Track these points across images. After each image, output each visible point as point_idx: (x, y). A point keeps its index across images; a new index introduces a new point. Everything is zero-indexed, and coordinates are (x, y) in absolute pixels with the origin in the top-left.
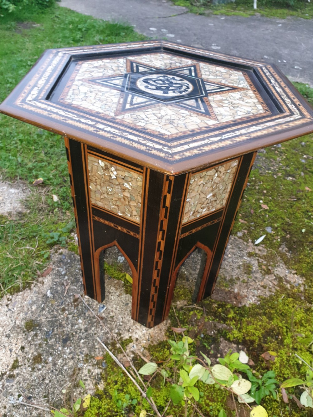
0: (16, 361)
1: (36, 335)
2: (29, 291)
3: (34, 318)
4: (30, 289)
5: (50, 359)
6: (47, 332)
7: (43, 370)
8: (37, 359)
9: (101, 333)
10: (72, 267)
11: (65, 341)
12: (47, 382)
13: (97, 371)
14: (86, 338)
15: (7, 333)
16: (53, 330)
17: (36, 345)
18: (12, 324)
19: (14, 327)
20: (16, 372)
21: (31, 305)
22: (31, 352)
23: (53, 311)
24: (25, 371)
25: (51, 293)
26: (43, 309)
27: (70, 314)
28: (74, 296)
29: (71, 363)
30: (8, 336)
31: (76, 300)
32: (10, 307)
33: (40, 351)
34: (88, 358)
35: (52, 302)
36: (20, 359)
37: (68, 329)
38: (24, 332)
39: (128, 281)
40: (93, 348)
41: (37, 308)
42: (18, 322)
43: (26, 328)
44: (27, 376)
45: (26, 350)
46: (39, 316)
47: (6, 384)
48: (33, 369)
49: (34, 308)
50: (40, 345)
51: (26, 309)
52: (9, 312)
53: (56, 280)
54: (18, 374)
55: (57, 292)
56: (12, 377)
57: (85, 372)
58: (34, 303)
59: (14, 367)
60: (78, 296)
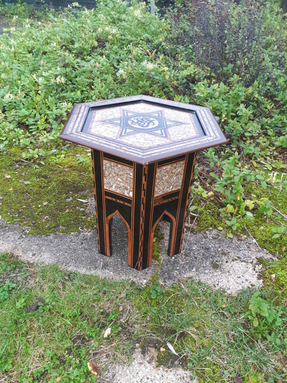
0: (233, 260)
1: (217, 261)
2: (202, 281)
3: (211, 268)
4: (200, 281)
5: (219, 249)
6: (212, 258)
7: (226, 249)
8: (224, 254)
9: (192, 238)
10: (169, 270)
11: (208, 249)
12: (227, 245)
13: (207, 232)
14: (199, 242)
15: (228, 273)
16: (208, 256)
17: (221, 258)
18: (223, 275)
19: (223, 273)
20: (236, 258)
21: (207, 274)
22: (225, 258)
23: (201, 262)
24: (232, 255)
25: (193, 269)
26: (203, 267)
27: (195, 254)
28: (185, 258)
29: (214, 242)
30: (229, 272)
31: (186, 255)
32: (217, 283)
33: (221, 255)
34: (206, 237)
35: (197, 265)
36: (231, 260)
37: (202, 251)
38: (221, 267)
39: (156, 240)
40: (201, 238)
41: (206, 270)
42: (220, 273)
43: (218, 267)
44: (233, 253)
45: (226, 260)
46: (208, 266)
47: (243, 258)
48: (229, 253)
49: (207, 271)
50: (219, 257)
51: (211, 275)
52: (220, 281)
53: (184, 272)
54: (236, 256)
55: (190, 266)
56: (238, 257)
57: (211, 236)
58: (205, 273)
59: (236, 260)
60: (184, 256)
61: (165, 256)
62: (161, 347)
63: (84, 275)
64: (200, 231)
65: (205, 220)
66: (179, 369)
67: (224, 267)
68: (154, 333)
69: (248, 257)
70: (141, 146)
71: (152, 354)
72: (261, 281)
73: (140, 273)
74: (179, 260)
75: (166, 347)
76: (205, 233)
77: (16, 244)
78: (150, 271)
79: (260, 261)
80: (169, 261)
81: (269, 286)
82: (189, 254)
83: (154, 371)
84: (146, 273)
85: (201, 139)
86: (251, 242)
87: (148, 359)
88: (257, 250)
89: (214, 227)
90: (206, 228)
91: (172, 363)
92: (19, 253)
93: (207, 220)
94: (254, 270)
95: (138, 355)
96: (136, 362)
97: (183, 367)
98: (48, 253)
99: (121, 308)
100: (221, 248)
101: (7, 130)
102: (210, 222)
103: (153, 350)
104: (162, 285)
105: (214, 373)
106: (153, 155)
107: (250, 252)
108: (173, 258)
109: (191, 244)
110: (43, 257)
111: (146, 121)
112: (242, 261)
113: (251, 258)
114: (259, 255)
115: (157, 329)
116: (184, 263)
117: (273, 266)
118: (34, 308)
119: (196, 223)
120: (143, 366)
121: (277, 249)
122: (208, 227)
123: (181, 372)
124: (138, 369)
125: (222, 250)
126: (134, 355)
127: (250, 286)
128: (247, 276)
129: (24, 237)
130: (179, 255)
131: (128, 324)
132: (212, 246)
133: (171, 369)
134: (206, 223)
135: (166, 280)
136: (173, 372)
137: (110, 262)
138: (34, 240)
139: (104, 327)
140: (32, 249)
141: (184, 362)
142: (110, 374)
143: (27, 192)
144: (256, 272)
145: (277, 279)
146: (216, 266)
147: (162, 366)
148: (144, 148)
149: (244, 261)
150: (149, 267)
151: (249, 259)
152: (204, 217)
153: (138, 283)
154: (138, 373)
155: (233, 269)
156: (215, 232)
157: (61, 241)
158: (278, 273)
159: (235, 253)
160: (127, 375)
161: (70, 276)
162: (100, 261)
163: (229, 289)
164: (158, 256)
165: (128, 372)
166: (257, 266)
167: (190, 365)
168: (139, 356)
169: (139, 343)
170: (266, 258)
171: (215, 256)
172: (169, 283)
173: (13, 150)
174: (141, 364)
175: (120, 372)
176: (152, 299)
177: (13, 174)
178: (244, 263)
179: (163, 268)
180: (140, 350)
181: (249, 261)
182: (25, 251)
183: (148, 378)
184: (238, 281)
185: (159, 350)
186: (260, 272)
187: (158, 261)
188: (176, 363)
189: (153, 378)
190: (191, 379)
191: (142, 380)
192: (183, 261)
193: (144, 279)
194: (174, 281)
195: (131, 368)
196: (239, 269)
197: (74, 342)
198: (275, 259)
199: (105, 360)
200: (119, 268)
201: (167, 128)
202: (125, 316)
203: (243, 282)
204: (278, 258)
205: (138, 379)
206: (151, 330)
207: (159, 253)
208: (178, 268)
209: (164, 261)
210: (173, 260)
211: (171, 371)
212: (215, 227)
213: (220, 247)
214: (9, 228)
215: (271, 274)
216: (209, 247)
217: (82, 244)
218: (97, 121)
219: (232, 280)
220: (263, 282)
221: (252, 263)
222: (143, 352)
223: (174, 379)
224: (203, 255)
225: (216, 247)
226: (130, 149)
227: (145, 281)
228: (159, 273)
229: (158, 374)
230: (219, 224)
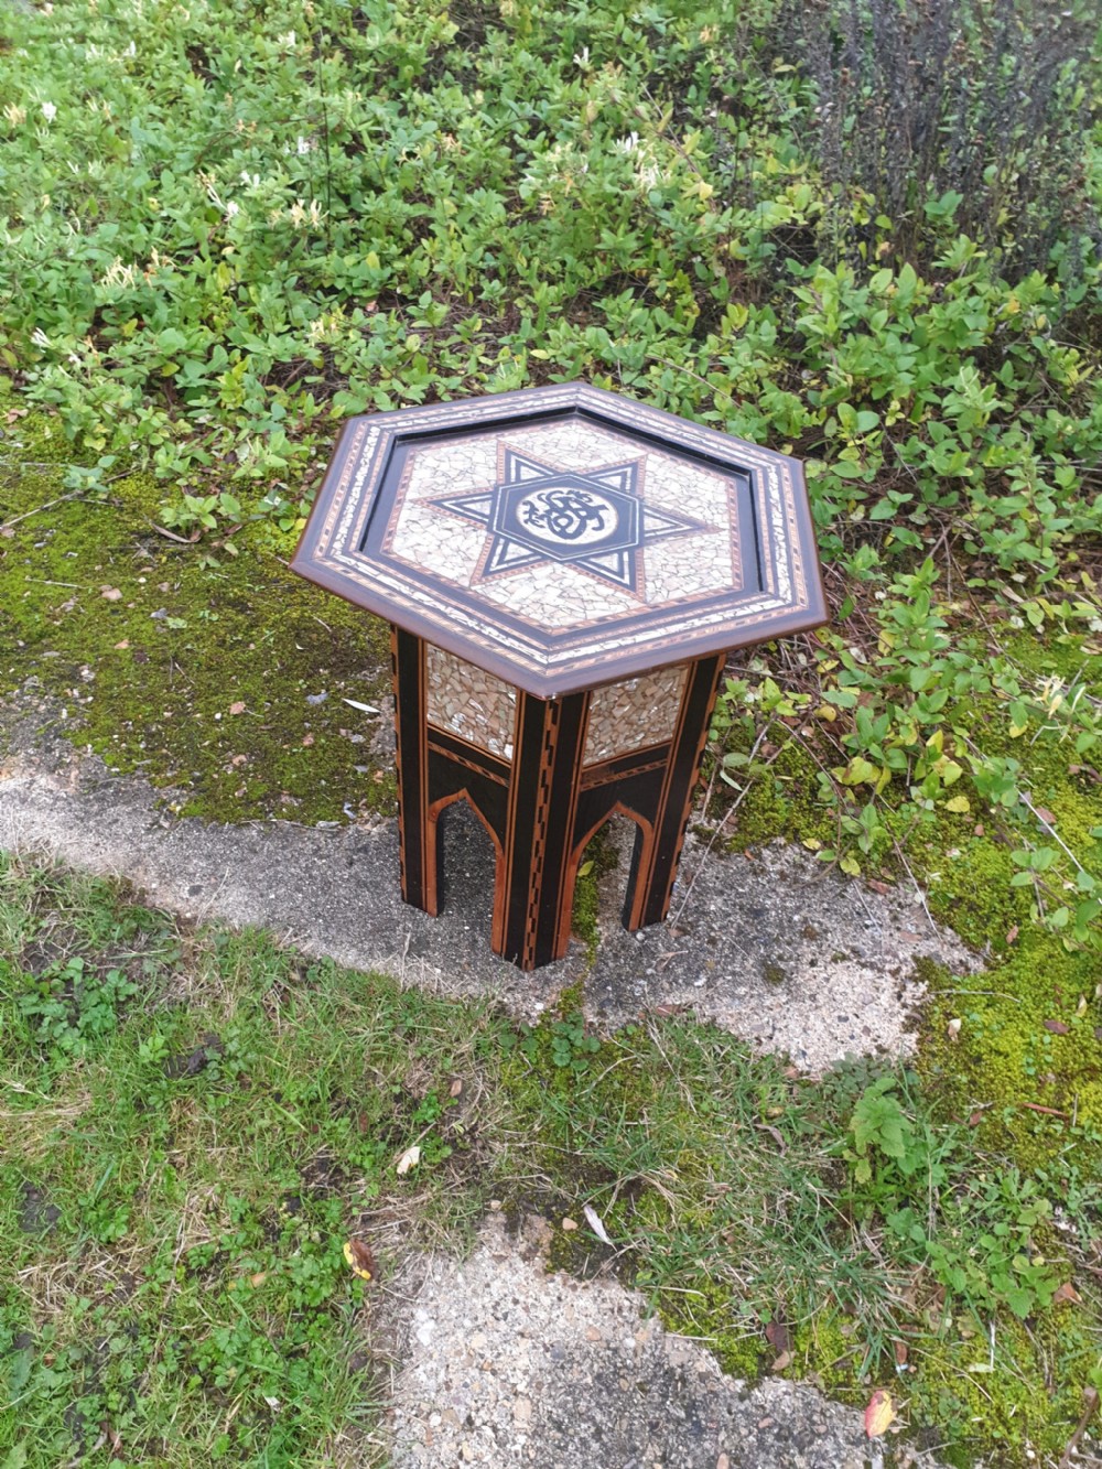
0: (835, 960)
1: (780, 958)
2: (719, 1020)
3: (759, 980)
4: (714, 1019)
5: (796, 918)
6: (765, 945)
7: (818, 920)
8: (809, 934)
9: (711, 872)
10: (619, 975)
11: (757, 913)
12: (826, 905)
13: (766, 853)
14: (732, 888)
15: (808, 1002)
16: (755, 938)
17: (795, 949)
18: (795, 1005)
19: (795, 999)
20: (847, 952)
21: (741, 998)
22: (808, 949)
23: (726, 956)
24: (835, 940)
25: (697, 978)
26: (733, 973)
27: (713, 929)
28: (677, 939)
29: (781, 890)
30: (813, 998)
31: (684, 932)
32: (769, 1031)
33: (796, 938)
34: (758, 872)
35: (712, 965)
36: (828, 958)
37: (738, 919)
38: (790, 980)
39: (592, 871)
40: (742, 873)
41: (740, 984)
42: (784, 999)
43: (780, 980)
44: (839, 935)
45: (810, 957)
46: (749, 972)
47: (868, 953)
48: (826, 931)
49: (742, 990)
50: (789, 944)
51: (754, 1003)
52: (778, 1025)
53: (667, 986)
54: (847, 947)
55: (689, 969)
56: (854, 951)
57: (778, 867)
58: (733, 996)
59: (844, 958)
60: (674, 933)
61: (613, 926)
62: (565, 1215)
63: (351, 972)
64: (742, 849)
65: (765, 811)
66: (612, 1284)
67: (800, 980)
68: (549, 1174)
69: (887, 953)
70: (546, 622)
71: (537, 1235)
72: (915, 1036)
73: (528, 979)
74: (656, 946)
75: (581, 1219)
76: (759, 856)
77: (139, 850)
78: (558, 976)
79: (925, 969)
80: (623, 947)
81: (934, 1055)
82: (694, 925)
83: (536, 1284)
84: (547, 982)
85: (741, 607)
86: (909, 901)
87: (522, 1248)
88: (923, 929)
89: (791, 836)
90: (764, 836)
91: (593, 1266)
92: (147, 880)
93: (772, 810)
94: (899, 997)
95: (493, 1233)
96: (487, 1254)
97: (623, 1280)
98: (242, 890)
99: (457, 1088)
100: (803, 913)
101: (109, 410)
102: (781, 817)
103: (540, 1223)
104: (591, 1024)
105: (711, 1305)
106: (577, 665)
107: (897, 935)
108: (640, 936)
109: (706, 891)
110: (223, 902)
111: (575, 511)
112: (864, 966)
113: (895, 956)
114: (926, 948)
115: (558, 1163)
116: (670, 955)
117: (963, 991)
118: (193, 1064)
119: (734, 820)
120: (505, 1265)
121: (989, 932)
122: (770, 835)
123: (615, 1292)
124: (491, 1272)
125: (805, 920)
126: (483, 1234)
127: (874, 1053)
128: (871, 1018)
129: (166, 825)
130: (660, 928)
131: (474, 1140)
132: (775, 905)
133: (588, 1282)
134: (767, 821)
135: (608, 1010)
136: (592, 1292)
137: (437, 934)
138: (197, 839)
139: (399, 1141)
140: (191, 870)
141: (628, 1268)
142: (408, 1280)
143: (175, 658)
144: (904, 1006)
145: (966, 1035)
146: (773, 975)
147: (563, 1271)
148: (555, 633)
149: (872, 966)
150: (558, 962)
151: (888, 958)
152: (762, 798)
153: (518, 1012)
154: (488, 1286)
155: (830, 991)
156: (792, 853)
157: (284, 848)
158: (975, 1016)
159: (845, 935)
160: (456, 1286)
161: (307, 971)
162: (405, 930)
163: (804, 1054)
164: (590, 927)
165: (460, 1278)
166: (910, 986)
167: (643, 1276)
168: (498, 1237)
169: (501, 1199)
170: (946, 959)
171: (777, 940)
172: (616, 1018)
173: (130, 486)
174: (500, 1259)
175: (438, 1278)
176: (555, 1067)
177: (132, 584)
178: (868, 973)
179: (602, 966)
180: (502, 1218)
181: (887, 967)
182: (167, 875)
183: (516, 1302)
184: (838, 1033)
185: (558, 1224)
186: (915, 1008)
187: (589, 942)
188: (606, 1266)
189: (530, 1301)
190: (642, 1316)
191: (498, 1304)
192: (668, 949)
193: (540, 999)
194: (632, 1013)
195: (469, 1268)
196: (849, 991)
197: (308, 1177)
198: (977, 965)
199: (397, 1238)
200: (461, 957)
201: (640, 546)
202: (466, 1111)
203: (852, 1037)
204: (986, 963)
205: (486, 1299)
206: (542, 1164)
207: (597, 914)
208: (649, 971)
209: (608, 943)
210: (637, 944)
211: (586, 1287)
212: (796, 837)
213: (798, 909)
214: (117, 792)
215: (949, 1016)
216: (763, 905)
217: (351, 864)
218: (414, 502)
219: (820, 1026)
220: (919, 1041)
221: (895, 973)
222: (512, 1227)
223: (593, 1309)
224: (740, 932)
225: (785, 909)
226: (508, 635)
227: (540, 1006)
228: (586, 984)
229: (547, 1294)
230: (809, 826)
